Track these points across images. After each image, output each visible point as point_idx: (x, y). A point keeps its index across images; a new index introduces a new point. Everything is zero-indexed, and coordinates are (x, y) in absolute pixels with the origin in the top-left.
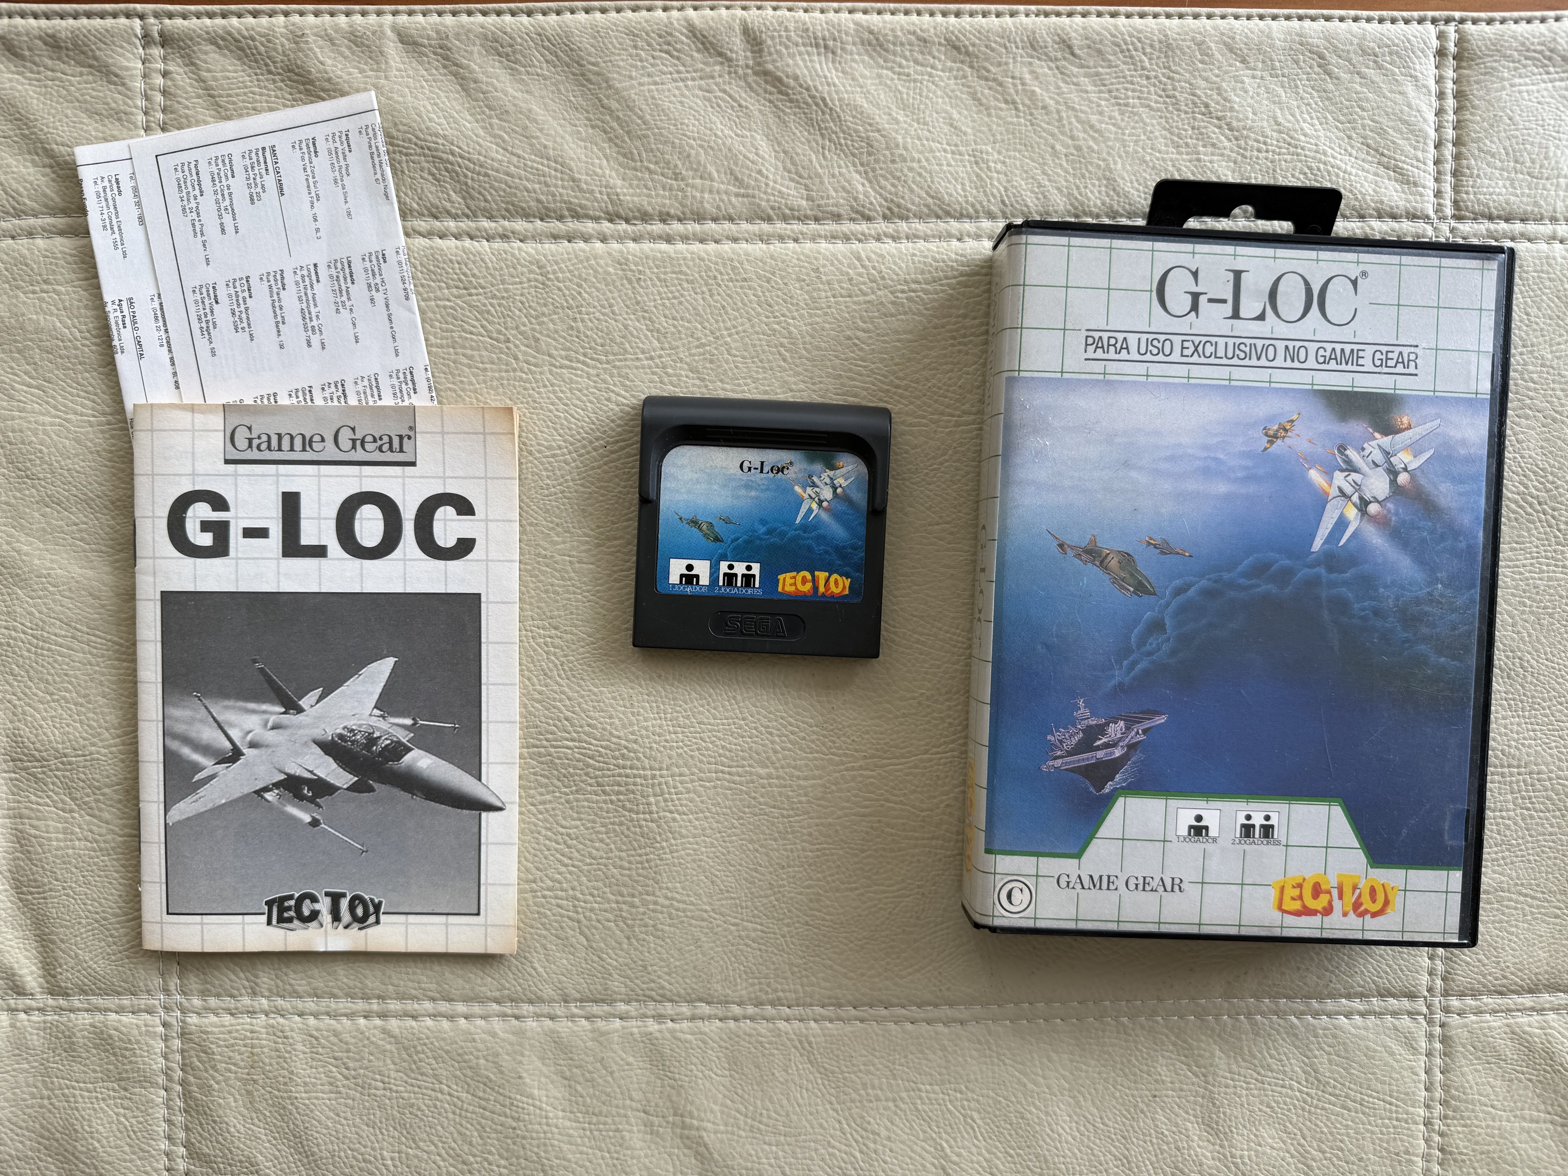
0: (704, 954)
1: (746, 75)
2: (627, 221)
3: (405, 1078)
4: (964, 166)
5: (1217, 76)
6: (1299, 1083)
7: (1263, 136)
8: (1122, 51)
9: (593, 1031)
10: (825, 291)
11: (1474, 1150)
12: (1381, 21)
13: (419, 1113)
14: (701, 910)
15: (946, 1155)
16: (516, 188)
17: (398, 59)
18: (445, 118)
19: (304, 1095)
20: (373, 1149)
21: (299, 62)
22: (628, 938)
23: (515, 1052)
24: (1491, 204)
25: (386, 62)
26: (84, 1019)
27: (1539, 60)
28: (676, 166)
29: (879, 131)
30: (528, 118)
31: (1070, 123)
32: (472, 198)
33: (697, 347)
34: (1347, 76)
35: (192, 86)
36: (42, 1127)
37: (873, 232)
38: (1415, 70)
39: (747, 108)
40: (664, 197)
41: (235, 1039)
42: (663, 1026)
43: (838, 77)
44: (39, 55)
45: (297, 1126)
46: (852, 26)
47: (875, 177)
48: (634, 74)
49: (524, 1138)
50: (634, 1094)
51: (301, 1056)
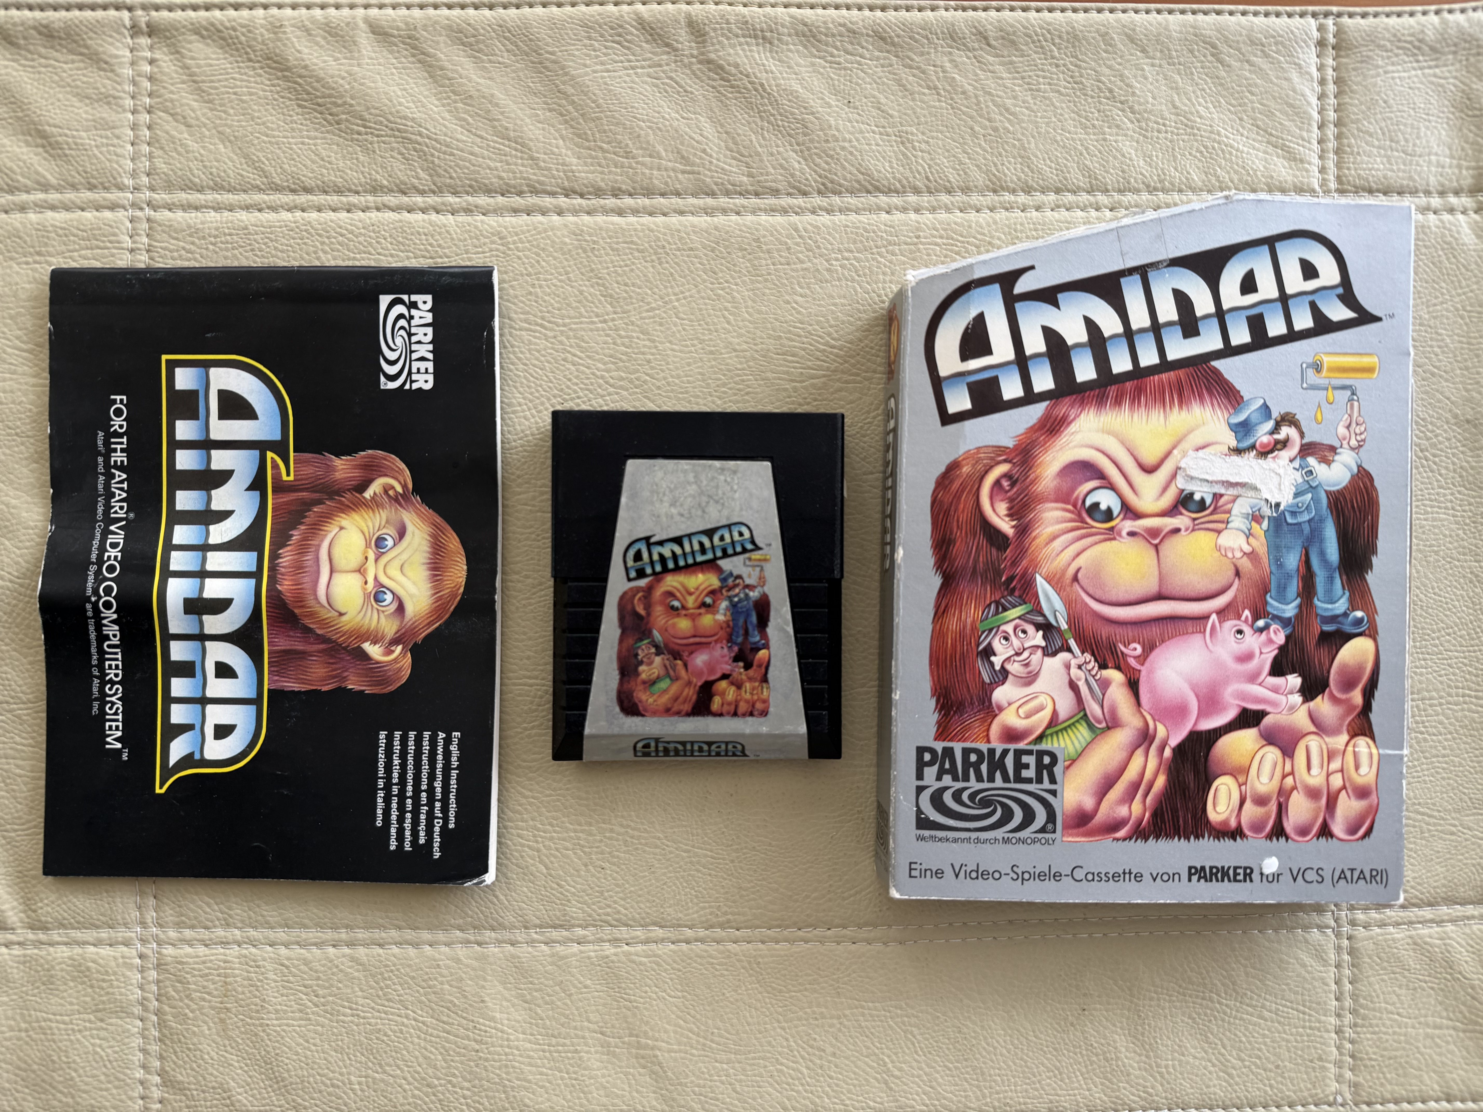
0: (657, 880)
1: (691, 63)
2: (582, 196)
3: (373, 1005)
4: (892, 146)
5: (1120, 64)
6: (1219, 995)
7: (1162, 118)
8: (1033, 42)
9: (552, 955)
10: (765, 259)
11: (1382, 1056)
12: (1267, 15)
13: (385, 1038)
14: (654, 837)
15: (888, 1069)
16: (479, 166)
17: (369, 48)
18: (414, 102)
19: (275, 1022)
20: (341, 1074)
21: (277, 51)
22: (586, 865)
23: (477, 977)
24: (1371, 179)
25: (359, 52)
26: (62, 952)
27: (1409, 49)
28: (627, 145)
29: (813, 113)
30: (491, 102)
31: (987, 107)
32: (439, 176)
33: (647, 311)
34: (1238, 64)
35: (177, 72)
36: (19, 1058)
37: (808, 206)
38: (1298, 58)
39: (692, 93)
40: (616, 174)
41: (209, 968)
42: (619, 950)
43: (775, 65)
44: (33, 44)
45: (268, 1052)
46: (788, 18)
47: (810, 156)
48: (588, 62)
49: (487, 1060)
50: (591, 1016)
51: (273, 985)
